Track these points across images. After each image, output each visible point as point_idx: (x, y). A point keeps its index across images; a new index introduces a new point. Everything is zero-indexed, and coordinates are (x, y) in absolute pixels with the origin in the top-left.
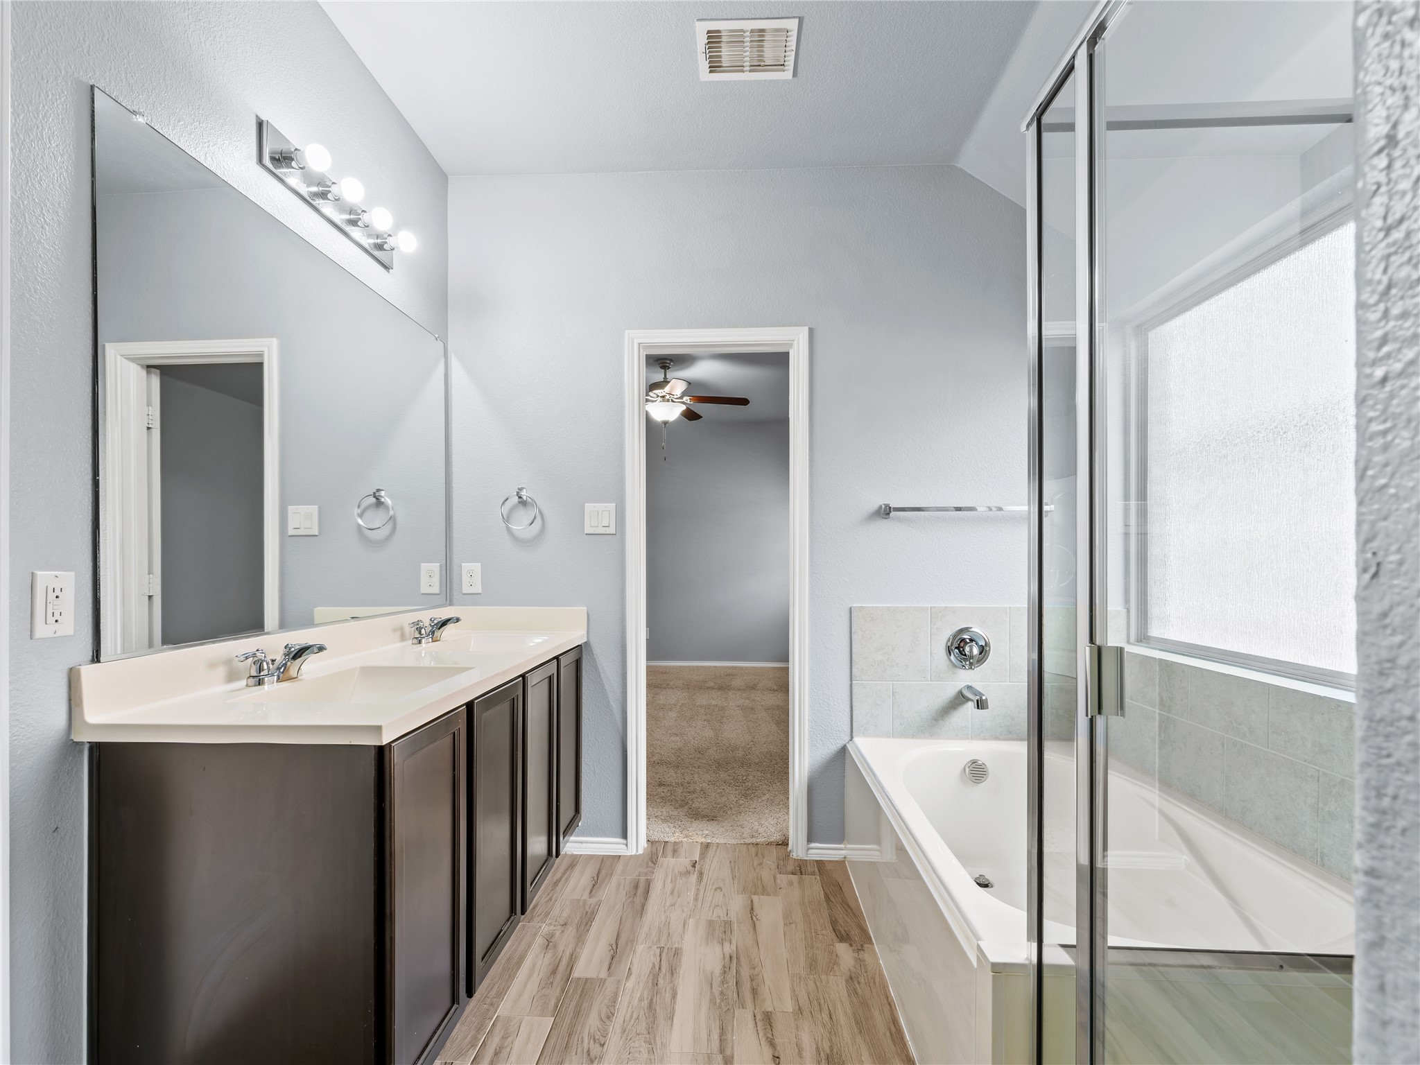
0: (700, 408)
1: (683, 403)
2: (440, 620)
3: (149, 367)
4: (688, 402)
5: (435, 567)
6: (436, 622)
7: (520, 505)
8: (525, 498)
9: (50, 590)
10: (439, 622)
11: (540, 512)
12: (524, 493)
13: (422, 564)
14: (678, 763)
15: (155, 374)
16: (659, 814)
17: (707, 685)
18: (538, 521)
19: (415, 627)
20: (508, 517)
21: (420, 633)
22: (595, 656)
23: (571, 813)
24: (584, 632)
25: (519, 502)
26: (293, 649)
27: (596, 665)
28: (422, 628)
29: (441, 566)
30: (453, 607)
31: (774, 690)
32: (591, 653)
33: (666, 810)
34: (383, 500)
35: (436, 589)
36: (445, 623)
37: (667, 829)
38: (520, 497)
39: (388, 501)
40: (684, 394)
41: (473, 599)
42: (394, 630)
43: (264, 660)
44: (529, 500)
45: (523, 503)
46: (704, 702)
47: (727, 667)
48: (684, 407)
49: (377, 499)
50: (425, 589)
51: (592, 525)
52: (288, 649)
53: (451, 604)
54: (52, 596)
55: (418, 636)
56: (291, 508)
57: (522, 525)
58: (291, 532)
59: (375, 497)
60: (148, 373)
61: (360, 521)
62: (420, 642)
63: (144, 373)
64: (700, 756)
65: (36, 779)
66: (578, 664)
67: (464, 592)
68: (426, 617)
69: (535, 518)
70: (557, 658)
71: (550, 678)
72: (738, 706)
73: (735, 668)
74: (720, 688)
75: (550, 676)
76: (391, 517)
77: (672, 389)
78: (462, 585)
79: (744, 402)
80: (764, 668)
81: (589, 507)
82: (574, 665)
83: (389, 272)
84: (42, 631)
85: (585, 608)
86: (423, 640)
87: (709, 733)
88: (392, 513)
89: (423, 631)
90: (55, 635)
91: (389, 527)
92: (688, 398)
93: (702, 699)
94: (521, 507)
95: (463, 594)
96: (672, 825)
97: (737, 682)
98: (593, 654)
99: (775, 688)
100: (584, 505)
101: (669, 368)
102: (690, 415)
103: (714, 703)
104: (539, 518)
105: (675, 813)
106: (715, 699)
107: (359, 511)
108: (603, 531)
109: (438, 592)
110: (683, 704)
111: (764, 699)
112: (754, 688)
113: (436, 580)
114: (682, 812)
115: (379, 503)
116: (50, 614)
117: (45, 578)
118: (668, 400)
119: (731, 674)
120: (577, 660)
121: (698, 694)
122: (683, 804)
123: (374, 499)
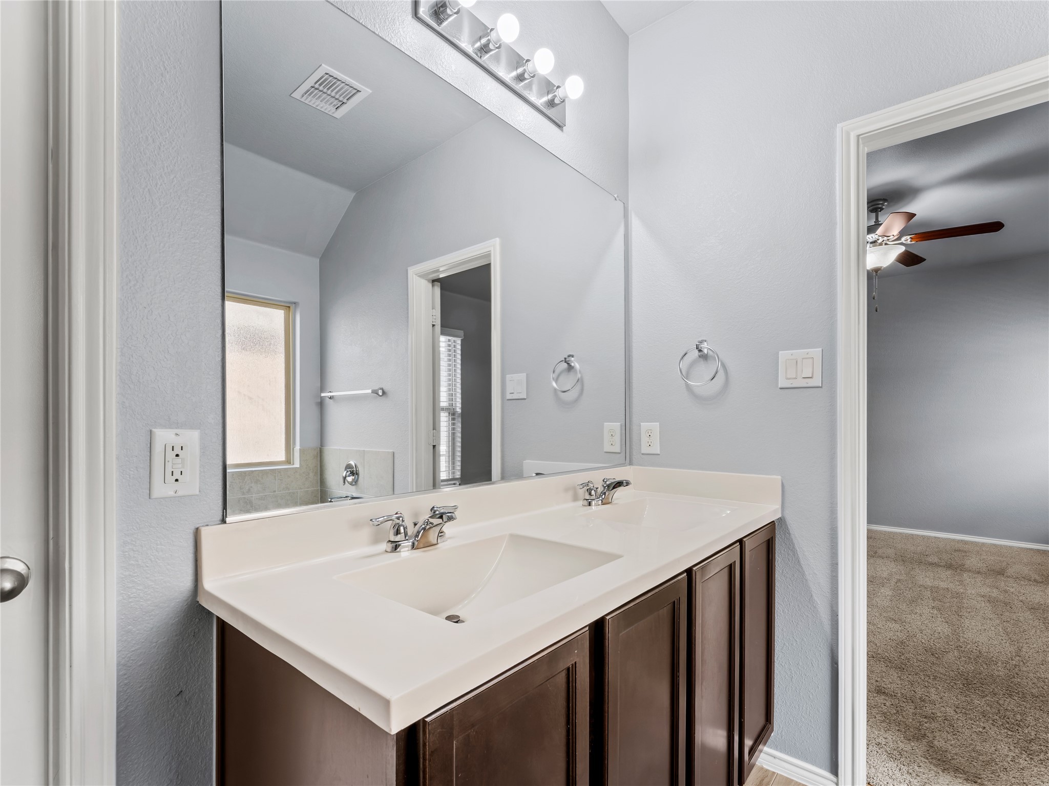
0: (922, 248)
1: (902, 244)
2: (614, 481)
3: (434, 281)
4: (909, 242)
5: (616, 426)
6: (608, 483)
7: (701, 359)
8: (705, 351)
9: (169, 449)
10: (612, 483)
11: (723, 366)
12: (705, 347)
13: (605, 423)
14: (902, 663)
15: (437, 286)
16: (881, 740)
17: (930, 559)
18: (721, 375)
19: (586, 488)
20: (688, 373)
21: (590, 494)
22: (793, 536)
23: (761, 721)
24: (778, 506)
25: (700, 356)
26: (437, 512)
27: (794, 547)
28: (592, 490)
29: (621, 425)
30: (632, 467)
31: (1035, 580)
32: (787, 532)
33: (891, 738)
34: (572, 364)
35: (617, 448)
36: (619, 484)
37: (898, 774)
38: (700, 351)
39: (577, 365)
40: (902, 234)
41: (652, 459)
42: (567, 490)
43: (402, 525)
44: (710, 353)
45: (704, 357)
46: (928, 582)
47: (954, 540)
48: (902, 249)
49: (568, 364)
50: (607, 448)
51: (789, 377)
52: (433, 511)
53: (631, 464)
54: (171, 455)
55: (588, 497)
56: (508, 377)
57: (701, 381)
58: (509, 396)
59: (565, 362)
60: (433, 286)
61: (554, 384)
62: (590, 504)
63: (430, 285)
64: (932, 659)
65: (156, 642)
66: (769, 546)
67: (643, 452)
68: (597, 479)
69: (716, 373)
70: (741, 541)
71: (731, 567)
72: (983, 596)
73: (966, 542)
74: (949, 566)
75: (731, 565)
76: (578, 380)
77: (887, 230)
78: (641, 445)
79: (996, 227)
80: (1011, 547)
81: (783, 355)
82: (764, 547)
83: (562, 130)
84: (161, 489)
85: (779, 477)
86: (593, 503)
87: (943, 628)
88: (579, 376)
89: (593, 492)
90: (176, 495)
91: (578, 387)
92: (908, 237)
93: (925, 578)
94: (702, 362)
95: (642, 454)
96: (904, 769)
97: (972, 562)
98: (789, 534)
99: (1037, 578)
100: (778, 354)
101: (882, 209)
102: (909, 259)
103: (943, 585)
104: (721, 373)
105: (908, 747)
106: (944, 580)
107: (555, 376)
108: (803, 383)
109: (619, 451)
110: (899, 580)
111: (1022, 591)
112: (1001, 572)
113: (617, 438)
114: (919, 748)
115: (570, 368)
116: (168, 473)
117: (164, 436)
118: (881, 244)
119: (962, 550)
120: (769, 540)
121: (917, 571)
122: (916, 735)
123: (566, 364)
